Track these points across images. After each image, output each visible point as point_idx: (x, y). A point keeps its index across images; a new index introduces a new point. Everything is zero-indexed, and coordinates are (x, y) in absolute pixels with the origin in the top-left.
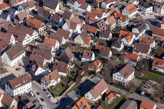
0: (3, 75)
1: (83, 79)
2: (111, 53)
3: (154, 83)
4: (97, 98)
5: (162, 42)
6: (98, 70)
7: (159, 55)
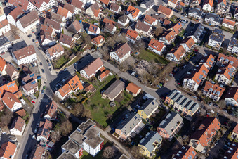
0: (15, 42)
1: (85, 53)
2: (115, 28)
3: (147, 63)
4: (91, 76)
5: (164, 20)
6: (100, 45)
7: (157, 35)
